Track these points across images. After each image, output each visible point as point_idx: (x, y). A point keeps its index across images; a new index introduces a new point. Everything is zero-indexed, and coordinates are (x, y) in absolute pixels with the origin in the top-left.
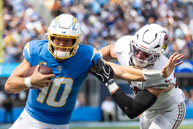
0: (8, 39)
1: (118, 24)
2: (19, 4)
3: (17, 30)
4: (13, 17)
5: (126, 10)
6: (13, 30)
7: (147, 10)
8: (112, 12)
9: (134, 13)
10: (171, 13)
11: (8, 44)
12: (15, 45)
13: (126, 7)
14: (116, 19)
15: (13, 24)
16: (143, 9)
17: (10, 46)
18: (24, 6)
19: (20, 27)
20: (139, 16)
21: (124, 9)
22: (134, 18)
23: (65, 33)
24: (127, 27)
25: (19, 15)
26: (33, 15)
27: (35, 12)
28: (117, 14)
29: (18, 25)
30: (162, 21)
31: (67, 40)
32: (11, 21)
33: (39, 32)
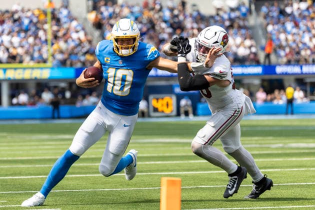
0: (55, 46)
1: (150, 34)
2: (65, 17)
3: (63, 39)
4: (60, 28)
5: (157, 22)
6: (60, 39)
7: (175, 22)
8: (145, 24)
9: (164, 25)
10: (195, 26)
11: (55, 51)
12: (61, 52)
13: (157, 20)
14: (148, 30)
15: (60, 34)
16: (172, 21)
17: (57, 52)
18: (70, 19)
19: (66, 36)
20: (168, 27)
21: (155, 22)
22: (164, 29)
23: (126, 34)
24: (158, 37)
25: (66, 26)
26: (77, 26)
27: (79, 25)
28: (149, 26)
29: (65, 35)
30: (188, 32)
31: (130, 40)
32: (58, 31)
33: (83, 41)
